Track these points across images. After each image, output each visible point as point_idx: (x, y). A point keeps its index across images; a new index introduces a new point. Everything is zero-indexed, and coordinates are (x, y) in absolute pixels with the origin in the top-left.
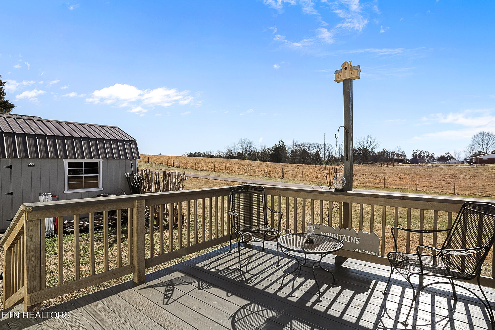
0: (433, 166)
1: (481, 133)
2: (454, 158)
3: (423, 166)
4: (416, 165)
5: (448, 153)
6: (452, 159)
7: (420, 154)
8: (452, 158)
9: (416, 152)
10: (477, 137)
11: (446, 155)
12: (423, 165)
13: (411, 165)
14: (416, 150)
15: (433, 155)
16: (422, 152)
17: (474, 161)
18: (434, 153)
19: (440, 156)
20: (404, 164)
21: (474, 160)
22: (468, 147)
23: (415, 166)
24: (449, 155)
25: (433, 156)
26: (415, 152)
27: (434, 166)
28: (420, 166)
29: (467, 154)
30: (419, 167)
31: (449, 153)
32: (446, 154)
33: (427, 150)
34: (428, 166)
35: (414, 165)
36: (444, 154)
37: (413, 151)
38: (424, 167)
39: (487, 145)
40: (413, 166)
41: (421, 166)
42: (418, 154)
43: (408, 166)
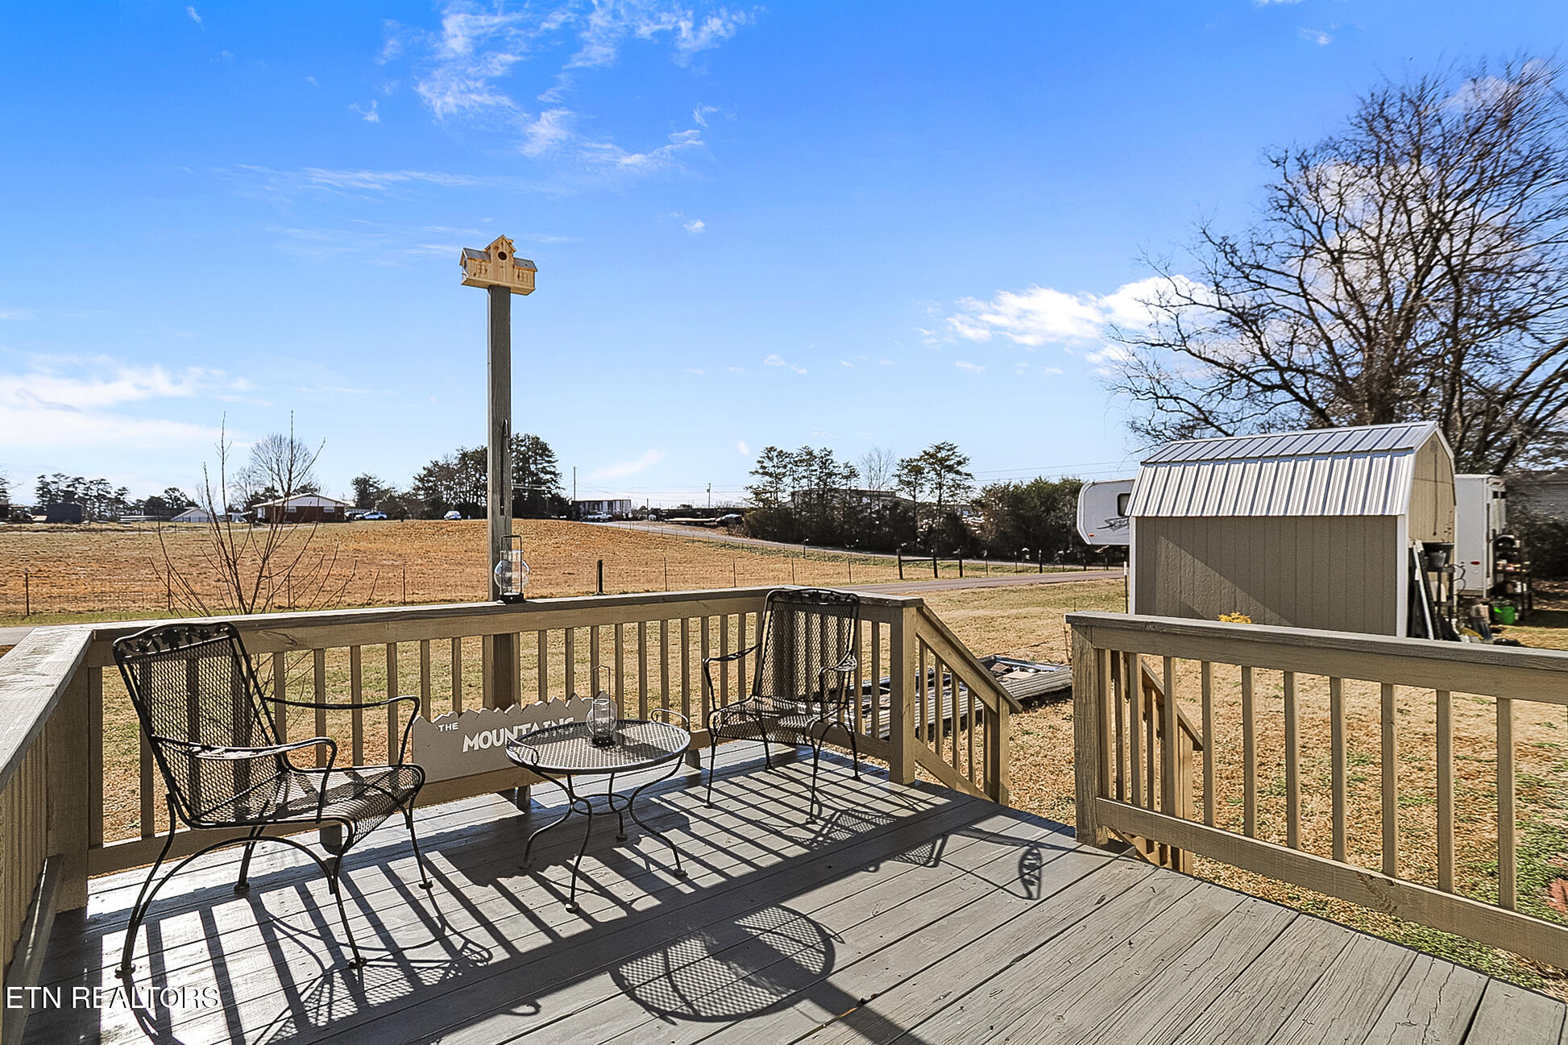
0: (139, 530)
1: (273, 440)
2: (197, 506)
3: (101, 530)
4: (75, 526)
5: (173, 490)
6: (193, 508)
7: (70, 489)
8: (192, 504)
9: (56, 483)
10: (264, 447)
11: (166, 495)
12: (104, 526)
13: (52, 528)
14: (55, 476)
15: (122, 495)
16: (80, 483)
17: (259, 516)
18: (124, 489)
19: (145, 498)
20: (23, 525)
21: (260, 510)
22: (238, 474)
23: (71, 530)
24: (177, 494)
25: (122, 498)
26: (48, 479)
27: (144, 530)
28: (89, 530)
29: (236, 495)
30: (88, 534)
31: (178, 490)
32: (166, 492)
33: (98, 477)
34: (123, 531)
35: (67, 528)
36: (159, 493)
37: (43, 477)
38: (109, 533)
39: (290, 473)
40: (61, 530)
41: (94, 530)
42: (63, 486)
43: (38, 531)
